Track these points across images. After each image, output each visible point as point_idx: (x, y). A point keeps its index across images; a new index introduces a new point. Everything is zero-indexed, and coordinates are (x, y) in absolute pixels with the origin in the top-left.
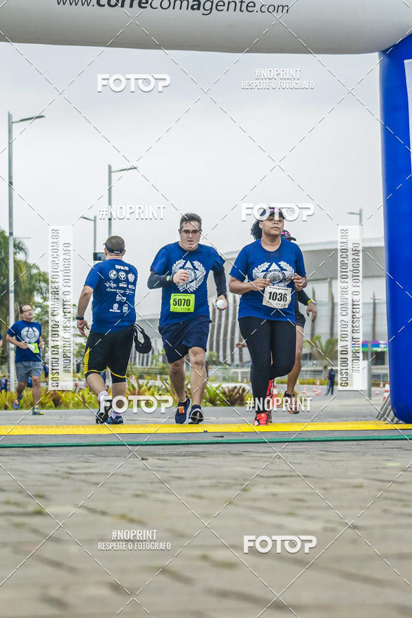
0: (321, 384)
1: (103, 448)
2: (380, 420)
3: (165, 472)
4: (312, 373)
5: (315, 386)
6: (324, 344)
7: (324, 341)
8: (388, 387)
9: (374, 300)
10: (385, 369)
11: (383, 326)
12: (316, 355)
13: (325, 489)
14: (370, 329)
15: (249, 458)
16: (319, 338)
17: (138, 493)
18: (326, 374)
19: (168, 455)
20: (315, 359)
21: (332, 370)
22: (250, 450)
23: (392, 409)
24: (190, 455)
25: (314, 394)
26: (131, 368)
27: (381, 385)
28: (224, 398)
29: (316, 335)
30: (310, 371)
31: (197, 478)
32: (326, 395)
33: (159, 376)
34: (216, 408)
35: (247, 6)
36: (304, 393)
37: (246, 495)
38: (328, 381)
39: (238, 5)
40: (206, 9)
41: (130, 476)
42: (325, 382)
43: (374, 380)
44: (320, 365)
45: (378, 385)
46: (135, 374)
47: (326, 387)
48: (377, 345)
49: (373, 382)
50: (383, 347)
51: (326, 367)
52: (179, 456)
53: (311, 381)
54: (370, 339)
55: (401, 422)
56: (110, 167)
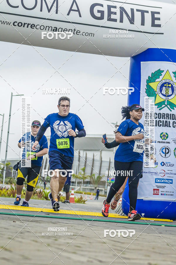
0: (93, 195)
2: (116, 213)
4: (90, 190)
5: (90, 196)
6: (96, 178)
7: (96, 176)
12: (92, 182)
13: (90, 243)
16: (94, 175)
17: (10, 237)
18: (95, 191)
19: (25, 221)
20: (92, 184)
21: (98, 189)
22: (60, 221)
23: (122, 209)
24: (34, 222)
25: (90, 199)
26: (13, 180)
29: (93, 174)
30: (89, 189)
31: (36, 232)
32: (95, 200)
33: (24, 185)
34: (48, 201)
35: (77, 32)
36: (85, 198)
37: (56, 242)
38: (96, 194)
39: (73, 31)
40: (59, 31)
41: (8, 229)
42: (95, 194)
44: (94, 187)
46: (14, 183)
47: (95, 196)
51: (96, 188)
53: (89, 193)
55: (125, 215)
56: (12, 93)
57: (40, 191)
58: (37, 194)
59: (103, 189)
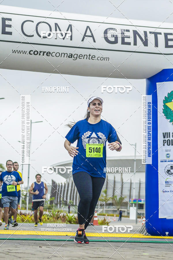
0: (116, 216)
1: (23, 241)
2: (140, 233)
3: (49, 253)
5: (113, 217)
7: (118, 198)
8: (144, 219)
9: (140, 181)
10: (144, 211)
11: (143, 193)
14: (137, 194)
15: (85, 248)
16: (116, 197)
18: (118, 212)
20: (114, 205)
21: (121, 210)
23: (146, 229)
25: (113, 220)
27: (142, 218)
28: (75, 220)
30: (112, 210)
32: (118, 221)
34: (72, 225)
35: (92, 57)
36: (109, 220)
38: (119, 215)
39: (88, 56)
40: (75, 57)
41: (35, 254)
43: (139, 216)
44: (116, 208)
45: (140, 218)
47: (118, 218)
48: (140, 201)
49: (138, 216)
50: (143, 202)
51: (118, 209)
52: (55, 246)
53: (112, 215)
54: (137, 198)
55: (149, 235)
56: (31, 121)
57: (64, 215)
58: (61, 218)
59: (126, 210)
